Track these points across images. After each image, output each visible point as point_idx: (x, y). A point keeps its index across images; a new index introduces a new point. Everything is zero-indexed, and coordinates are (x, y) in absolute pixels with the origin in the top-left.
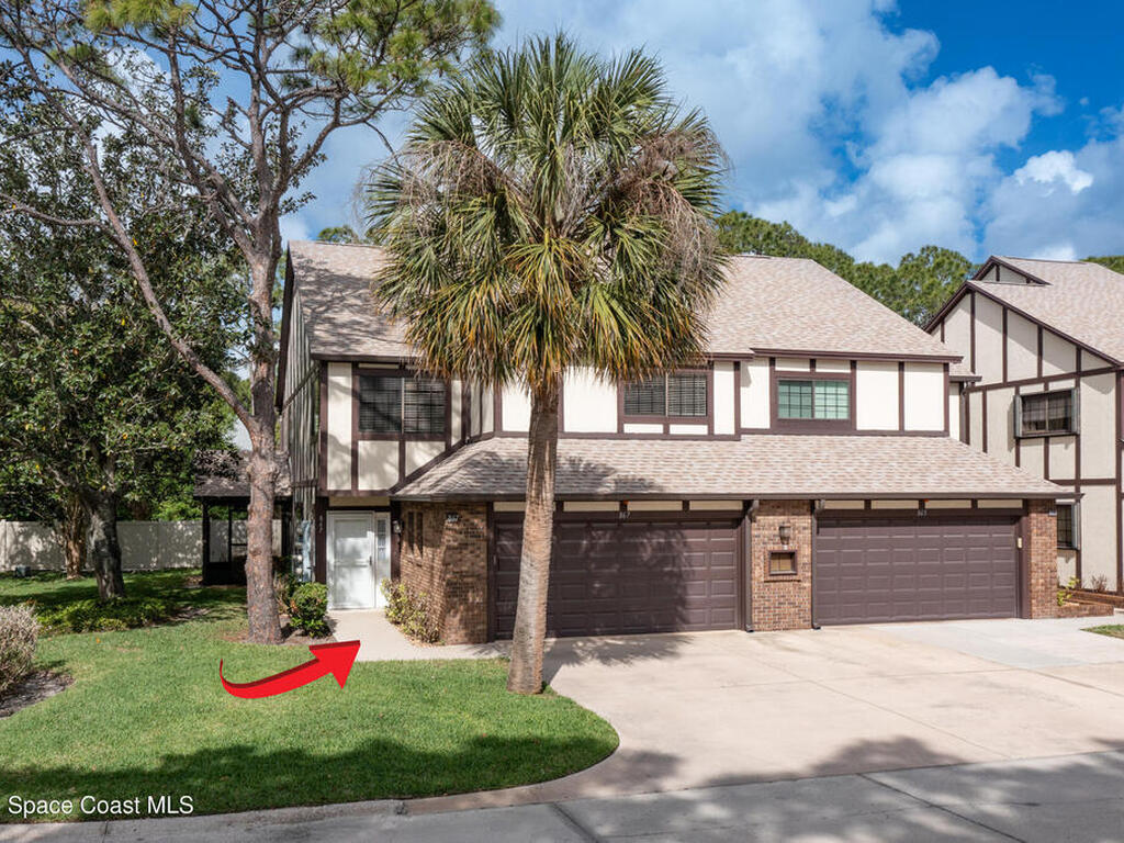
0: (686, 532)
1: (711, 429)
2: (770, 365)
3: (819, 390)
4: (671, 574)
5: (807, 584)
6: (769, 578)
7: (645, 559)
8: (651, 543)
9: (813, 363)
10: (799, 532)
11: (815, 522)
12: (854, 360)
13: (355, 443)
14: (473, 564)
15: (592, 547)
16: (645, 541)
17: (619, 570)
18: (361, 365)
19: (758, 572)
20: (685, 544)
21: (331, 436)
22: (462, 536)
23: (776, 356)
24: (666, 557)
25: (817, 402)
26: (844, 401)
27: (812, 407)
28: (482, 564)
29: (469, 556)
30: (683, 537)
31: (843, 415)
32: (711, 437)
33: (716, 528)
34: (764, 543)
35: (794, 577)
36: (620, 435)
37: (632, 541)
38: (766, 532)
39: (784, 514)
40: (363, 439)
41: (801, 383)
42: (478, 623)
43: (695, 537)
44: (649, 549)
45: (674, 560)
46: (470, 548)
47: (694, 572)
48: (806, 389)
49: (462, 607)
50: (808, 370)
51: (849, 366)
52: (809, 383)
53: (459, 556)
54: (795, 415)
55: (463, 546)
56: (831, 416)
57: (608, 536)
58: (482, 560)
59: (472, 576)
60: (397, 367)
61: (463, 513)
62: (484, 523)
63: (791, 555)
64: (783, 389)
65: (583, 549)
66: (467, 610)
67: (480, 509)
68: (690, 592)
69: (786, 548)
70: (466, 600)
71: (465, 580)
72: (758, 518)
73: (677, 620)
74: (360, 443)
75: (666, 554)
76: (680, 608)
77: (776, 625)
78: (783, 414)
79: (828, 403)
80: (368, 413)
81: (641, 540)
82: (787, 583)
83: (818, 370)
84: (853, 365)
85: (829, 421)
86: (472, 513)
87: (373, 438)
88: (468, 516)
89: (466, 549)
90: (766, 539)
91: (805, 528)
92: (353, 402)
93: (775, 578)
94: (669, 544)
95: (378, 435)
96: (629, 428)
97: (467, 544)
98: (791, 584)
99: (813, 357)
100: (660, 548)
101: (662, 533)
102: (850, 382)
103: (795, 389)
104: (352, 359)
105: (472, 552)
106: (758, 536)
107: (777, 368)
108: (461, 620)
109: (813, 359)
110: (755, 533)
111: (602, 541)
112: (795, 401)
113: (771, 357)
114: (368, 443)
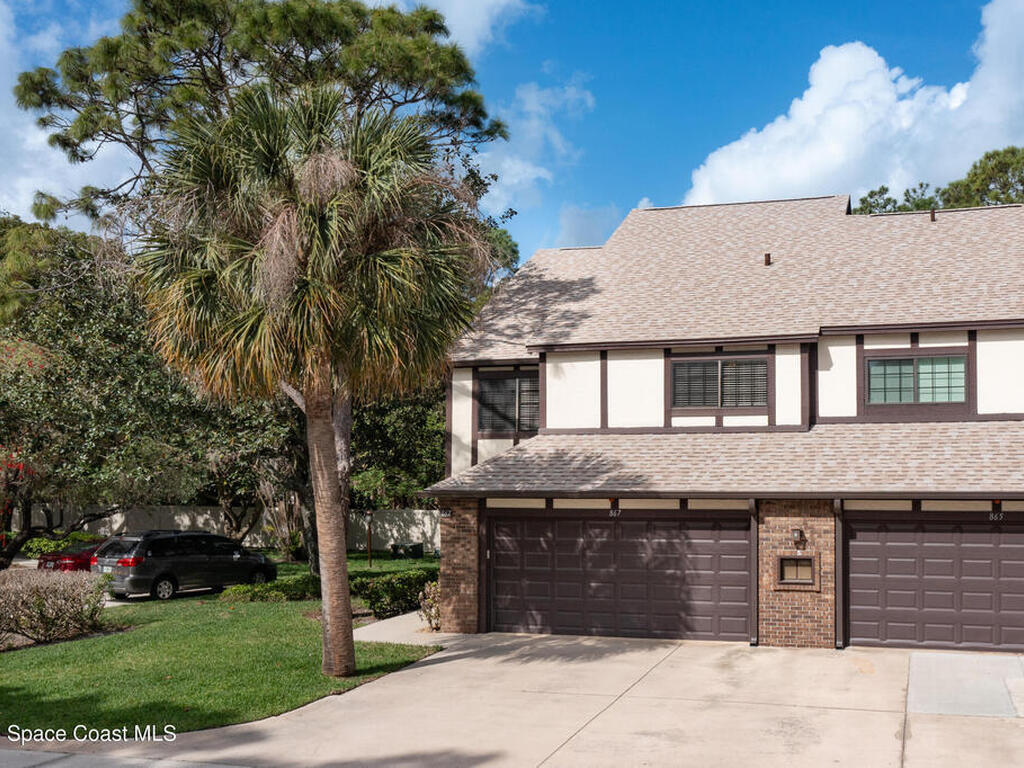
0: (691, 533)
1: (772, 420)
2: (857, 343)
3: (924, 368)
4: (673, 577)
5: (830, 597)
6: (778, 587)
7: (645, 560)
8: (650, 545)
9: (915, 338)
10: (820, 536)
11: (840, 525)
12: (973, 332)
13: (475, 442)
14: (464, 557)
15: (589, 545)
16: (645, 541)
17: (616, 570)
18: (481, 369)
19: (767, 579)
20: (690, 545)
21: (455, 436)
22: (454, 531)
23: (863, 332)
24: (668, 559)
25: (922, 383)
26: (960, 381)
27: (916, 389)
28: (472, 557)
29: (461, 549)
30: (687, 537)
31: (959, 397)
32: (772, 427)
33: (725, 529)
34: (774, 547)
35: (810, 588)
36: (668, 429)
37: (631, 540)
38: (778, 535)
39: (799, 516)
40: (483, 437)
41: (900, 362)
42: (470, 614)
43: (701, 539)
44: (650, 551)
45: (678, 562)
46: (462, 542)
47: (698, 576)
48: (908, 369)
49: (454, 598)
50: (909, 346)
51: (966, 338)
52: (909, 362)
53: (452, 549)
54: (893, 398)
55: (456, 540)
56: (942, 398)
57: (605, 534)
58: (473, 554)
59: (463, 569)
60: (512, 369)
61: (455, 508)
62: (475, 518)
63: (807, 562)
64: (876, 370)
65: (580, 546)
66: (459, 600)
67: (471, 505)
68: (694, 597)
69: (799, 553)
70: (458, 591)
71: (458, 572)
72: (767, 519)
73: (681, 626)
74: (480, 442)
75: (669, 557)
76: (683, 615)
77: (789, 640)
78: (877, 399)
79: (938, 383)
80: (487, 414)
81: (640, 540)
82: (803, 594)
83: (921, 346)
84: (972, 336)
85: (937, 404)
86: (463, 509)
87: (492, 437)
88: (460, 512)
89: (458, 542)
90: (777, 544)
91: (826, 532)
92: (473, 404)
93: (786, 587)
94: (670, 545)
95: (497, 434)
96: (677, 422)
97: (459, 538)
98: (808, 595)
99: (914, 331)
100: (660, 548)
101: (664, 533)
102: (969, 359)
103: (890, 369)
104: (472, 364)
105: (463, 546)
106: (767, 539)
107: (866, 347)
108: (454, 609)
109: (914, 333)
110: (762, 535)
111: (598, 540)
112: (893, 383)
113: (859, 336)
114: (487, 442)
